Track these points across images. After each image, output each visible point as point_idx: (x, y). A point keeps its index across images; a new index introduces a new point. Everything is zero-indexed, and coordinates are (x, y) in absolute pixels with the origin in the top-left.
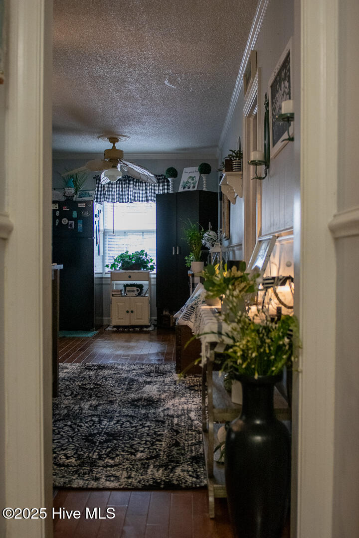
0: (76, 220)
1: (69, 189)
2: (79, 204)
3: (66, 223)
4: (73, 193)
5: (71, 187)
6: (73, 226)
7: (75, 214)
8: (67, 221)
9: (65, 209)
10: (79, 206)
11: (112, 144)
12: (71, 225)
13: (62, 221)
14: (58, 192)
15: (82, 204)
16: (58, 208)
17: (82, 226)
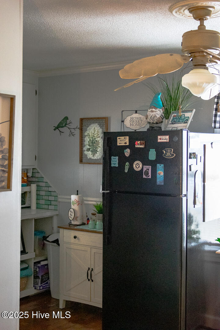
0: (154, 164)
1: (152, 111)
2: (159, 137)
3: (139, 169)
4: (158, 116)
5: (156, 108)
6: (150, 174)
7: (152, 155)
8: (141, 166)
9: (139, 145)
10: (159, 141)
11: (198, 23)
12: (147, 174)
13: (134, 166)
14: (140, 116)
15: (164, 137)
16: (128, 144)
17: (162, 174)
